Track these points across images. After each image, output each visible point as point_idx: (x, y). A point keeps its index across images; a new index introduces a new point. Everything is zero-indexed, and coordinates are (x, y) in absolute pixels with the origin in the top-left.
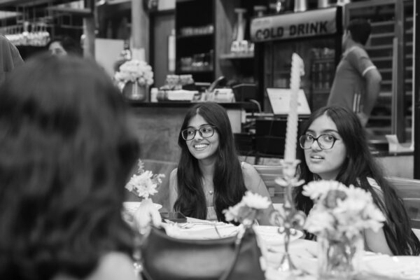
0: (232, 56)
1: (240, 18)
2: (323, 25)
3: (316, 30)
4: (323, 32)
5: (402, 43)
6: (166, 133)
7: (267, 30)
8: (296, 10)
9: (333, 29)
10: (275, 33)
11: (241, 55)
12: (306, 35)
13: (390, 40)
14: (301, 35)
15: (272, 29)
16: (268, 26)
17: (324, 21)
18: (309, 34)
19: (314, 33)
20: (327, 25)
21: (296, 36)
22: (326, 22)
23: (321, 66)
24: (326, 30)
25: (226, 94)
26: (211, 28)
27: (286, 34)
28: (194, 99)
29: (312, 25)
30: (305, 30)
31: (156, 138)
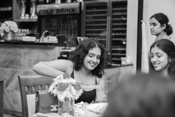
0: (21, 20)
1: (23, 5)
2: (73, 10)
3: (69, 11)
4: (73, 13)
5: (111, 19)
6: (19, 56)
7: (45, 10)
8: (56, 3)
9: (78, 11)
10: (49, 11)
11: (26, 21)
12: (64, 13)
13: (105, 17)
14: (62, 13)
15: (48, 10)
16: (46, 9)
17: (73, 8)
18: (66, 13)
19: (68, 13)
20: (75, 10)
21: (59, 13)
22: (75, 8)
23: (69, 27)
24: (74, 11)
25: (53, 39)
26: (10, 8)
27: (55, 13)
28: (36, 41)
29: (68, 9)
30: (64, 11)
31: (12, 58)
